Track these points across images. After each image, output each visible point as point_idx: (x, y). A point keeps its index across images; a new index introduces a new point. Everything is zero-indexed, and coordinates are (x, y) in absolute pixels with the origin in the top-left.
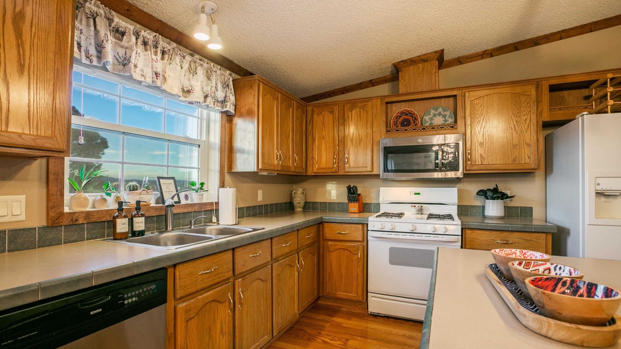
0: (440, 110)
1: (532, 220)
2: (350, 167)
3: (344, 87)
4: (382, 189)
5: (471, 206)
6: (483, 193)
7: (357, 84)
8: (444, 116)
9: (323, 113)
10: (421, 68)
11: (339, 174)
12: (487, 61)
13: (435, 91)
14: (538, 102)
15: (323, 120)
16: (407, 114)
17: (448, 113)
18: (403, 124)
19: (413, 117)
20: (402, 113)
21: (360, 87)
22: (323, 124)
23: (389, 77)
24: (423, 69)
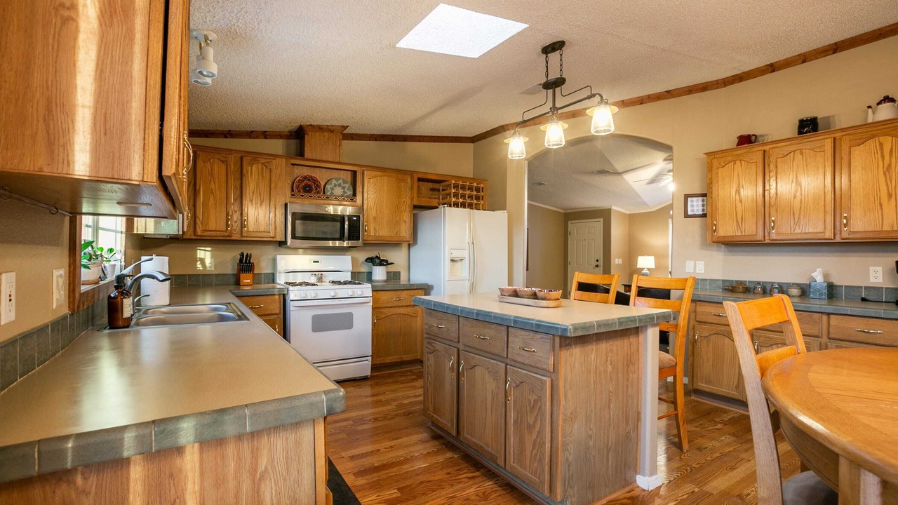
0: (341, 181)
1: (400, 282)
2: (248, 232)
3: (230, 131)
4: (279, 257)
5: (358, 273)
6: (371, 260)
7: (247, 132)
8: (343, 188)
9: (212, 160)
10: (327, 137)
11: (233, 238)
12: (372, 143)
13: (339, 163)
14: (412, 188)
15: (212, 169)
16: (309, 180)
17: (347, 186)
18: (305, 191)
19: (315, 184)
20: (305, 178)
21: (250, 136)
22: (212, 174)
23: (286, 133)
24: (328, 138)
